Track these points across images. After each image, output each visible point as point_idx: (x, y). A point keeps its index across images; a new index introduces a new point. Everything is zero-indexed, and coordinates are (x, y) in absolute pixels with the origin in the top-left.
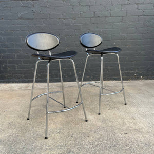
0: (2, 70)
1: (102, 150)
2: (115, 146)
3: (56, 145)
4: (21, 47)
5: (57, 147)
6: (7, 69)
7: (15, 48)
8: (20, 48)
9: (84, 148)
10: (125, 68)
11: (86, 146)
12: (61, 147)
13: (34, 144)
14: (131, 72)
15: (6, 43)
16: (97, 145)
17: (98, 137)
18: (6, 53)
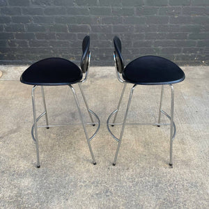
0: (8, 46)
1: (143, 191)
2: (157, 186)
3: (92, 181)
4: (31, 14)
5: (93, 183)
6: (15, 46)
7: (23, 15)
8: (30, 16)
9: (123, 187)
10: (182, 48)
11: (124, 184)
12: (98, 183)
13: (67, 178)
14: (190, 55)
15: (8, 7)
16: (137, 183)
17: (138, 170)
18: (11, 23)
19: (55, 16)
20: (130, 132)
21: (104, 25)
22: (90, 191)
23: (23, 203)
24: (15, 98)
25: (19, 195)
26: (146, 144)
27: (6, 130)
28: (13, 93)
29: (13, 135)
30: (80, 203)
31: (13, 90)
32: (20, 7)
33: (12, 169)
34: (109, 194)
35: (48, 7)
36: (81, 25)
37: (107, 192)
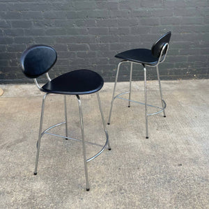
0: (9, 66)
1: (156, 187)
2: (169, 182)
3: (104, 181)
5: (106, 182)
6: (16, 65)
7: (25, 36)
8: (31, 36)
9: (136, 185)
10: (175, 64)
11: (137, 182)
12: (110, 182)
13: (79, 180)
14: (182, 69)
15: (12, 29)
16: (150, 180)
17: (149, 169)
18: (13, 44)
19: (56, 36)
20: (135, 136)
21: (102, 43)
22: (104, 190)
23: (37, 205)
24: (18, 112)
25: (32, 197)
26: (153, 146)
27: (12, 140)
28: (16, 107)
29: (20, 144)
30: (95, 201)
31: (15, 105)
32: (23, 29)
33: (22, 175)
34: (123, 191)
35: (50, 28)
36: (81, 44)
37: (121, 190)
